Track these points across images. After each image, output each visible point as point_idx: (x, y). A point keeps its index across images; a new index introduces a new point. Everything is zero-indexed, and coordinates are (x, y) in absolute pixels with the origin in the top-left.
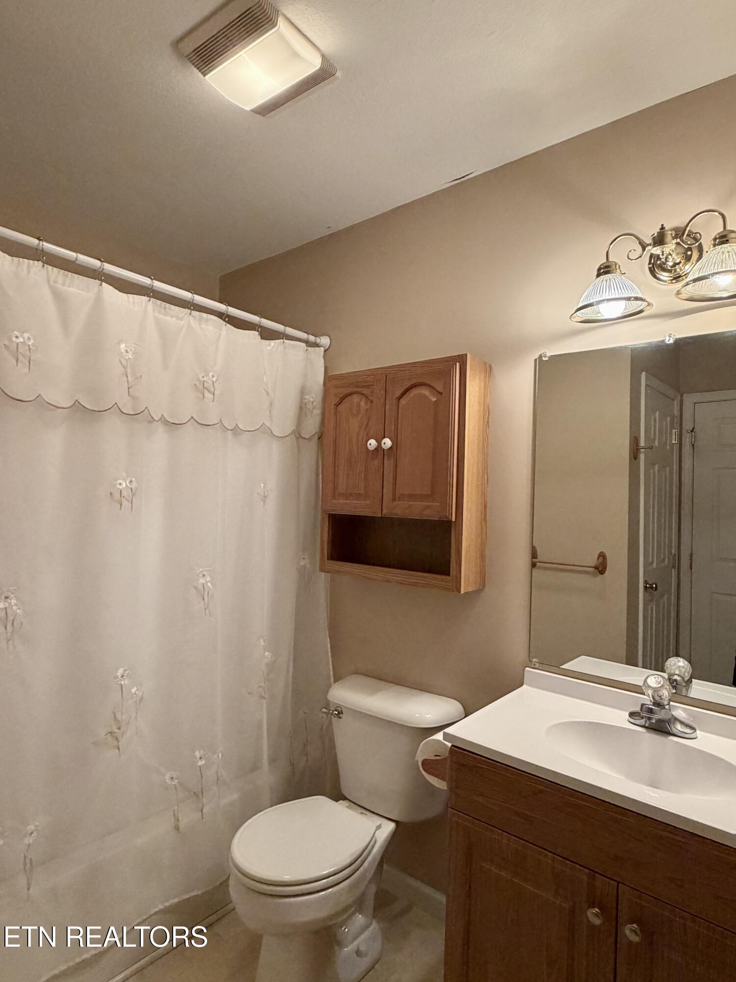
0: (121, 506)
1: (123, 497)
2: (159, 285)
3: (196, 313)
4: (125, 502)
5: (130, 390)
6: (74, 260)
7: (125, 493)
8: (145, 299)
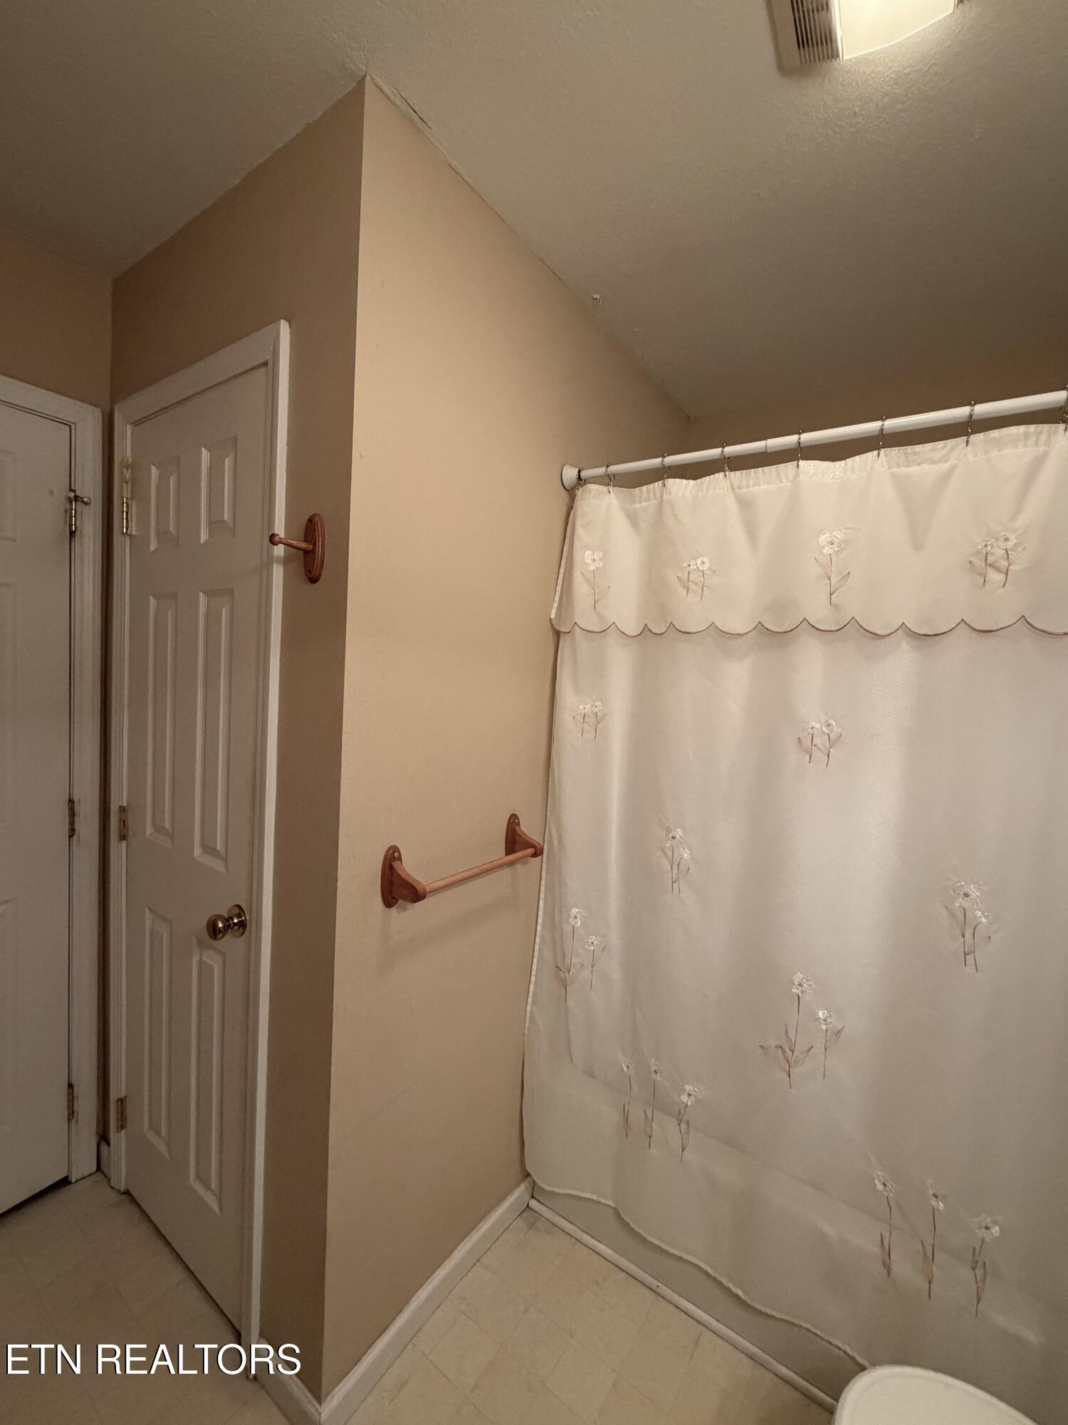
0: (811, 758)
1: (815, 745)
2: (892, 424)
3: (977, 438)
4: (816, 753)
5: (833, 596)
6: (764, 450)
7: (817, 741)
8: (871, 455)
